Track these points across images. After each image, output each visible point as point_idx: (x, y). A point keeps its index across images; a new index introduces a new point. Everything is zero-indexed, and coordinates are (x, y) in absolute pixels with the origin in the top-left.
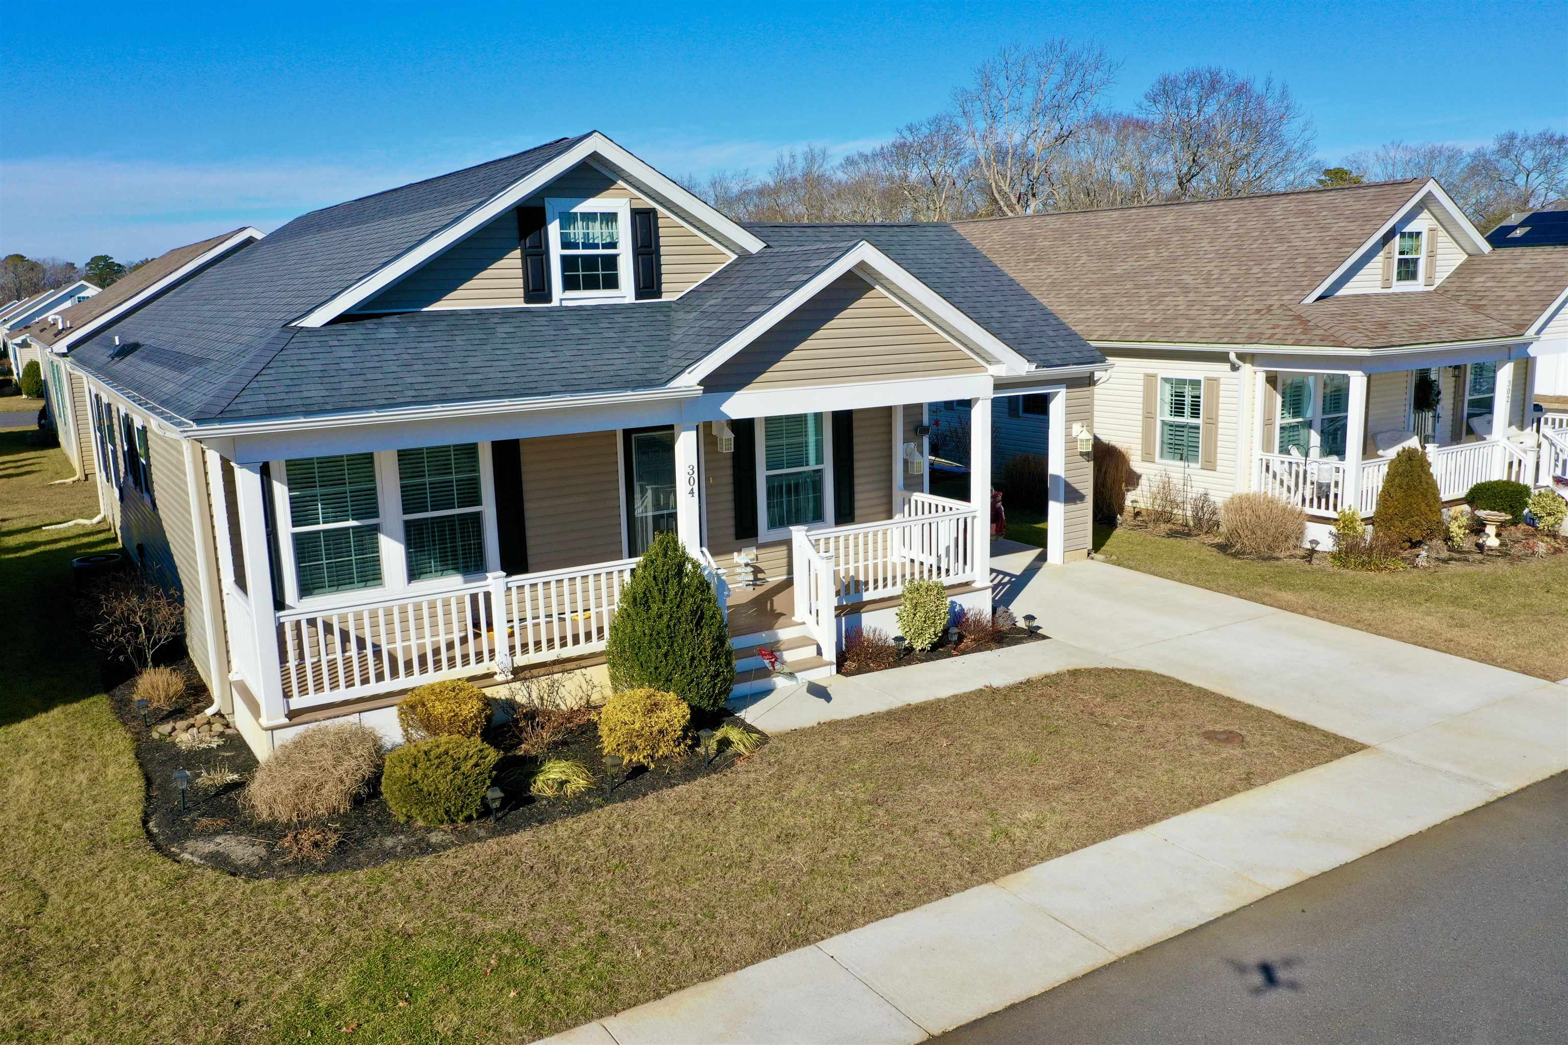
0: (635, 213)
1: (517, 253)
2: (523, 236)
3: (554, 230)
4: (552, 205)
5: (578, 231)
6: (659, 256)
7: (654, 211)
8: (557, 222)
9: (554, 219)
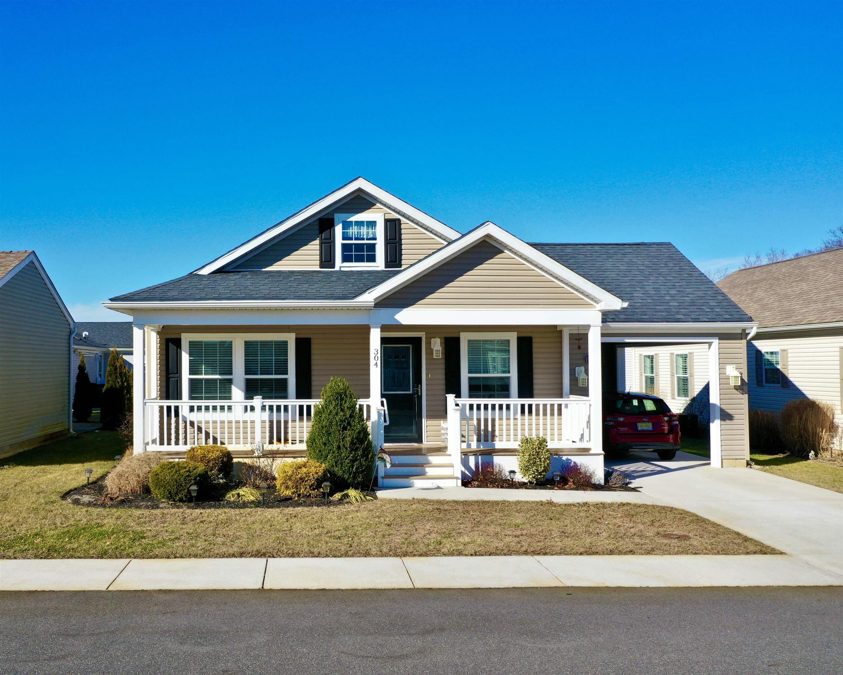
0: (387, 221)
1: (317, 242)
2: (321, 232)
3: (338, 230)
4: (338, 217)
5: (353, 231)
6: (401, 245)
7: (399, 220)
8: (341, 225)
9: (339, 224)
